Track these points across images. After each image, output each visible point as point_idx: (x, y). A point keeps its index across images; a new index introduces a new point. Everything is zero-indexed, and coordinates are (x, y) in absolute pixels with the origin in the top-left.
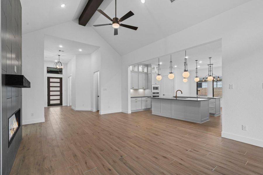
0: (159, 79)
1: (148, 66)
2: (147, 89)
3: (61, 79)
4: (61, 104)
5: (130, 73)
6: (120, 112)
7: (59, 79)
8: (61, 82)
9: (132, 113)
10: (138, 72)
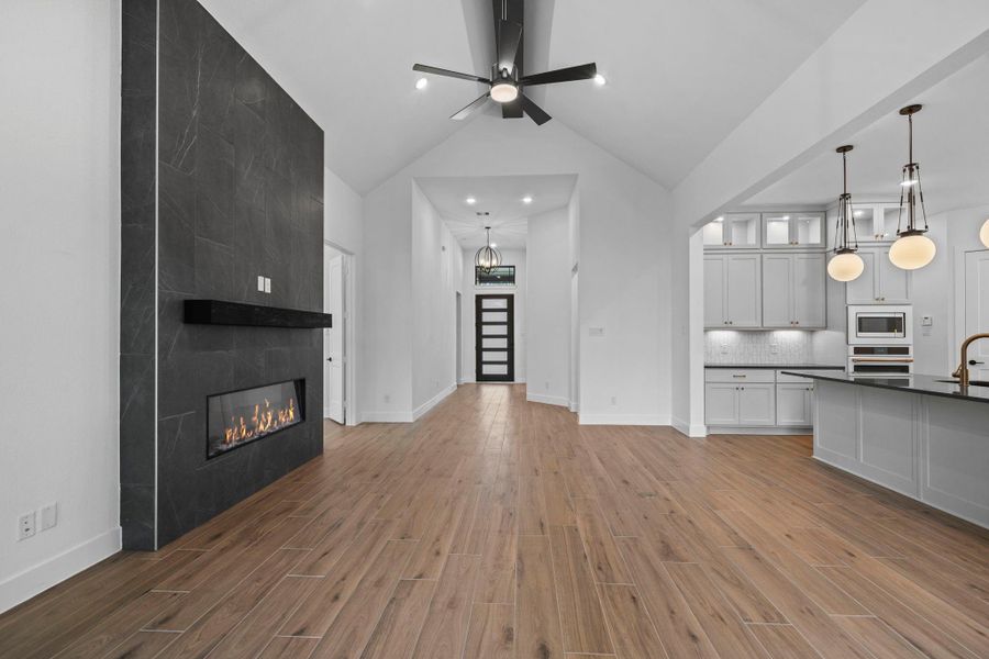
0: (844, 272)
1: (825, 212)
2: (826, 328)
3: (510, 298)
4: (510, 377)
5: (702, 256)
6: (668, 427)
7: (505, 301)
8: (510, 310)
9: (710, 437)
10: (764, 248)
